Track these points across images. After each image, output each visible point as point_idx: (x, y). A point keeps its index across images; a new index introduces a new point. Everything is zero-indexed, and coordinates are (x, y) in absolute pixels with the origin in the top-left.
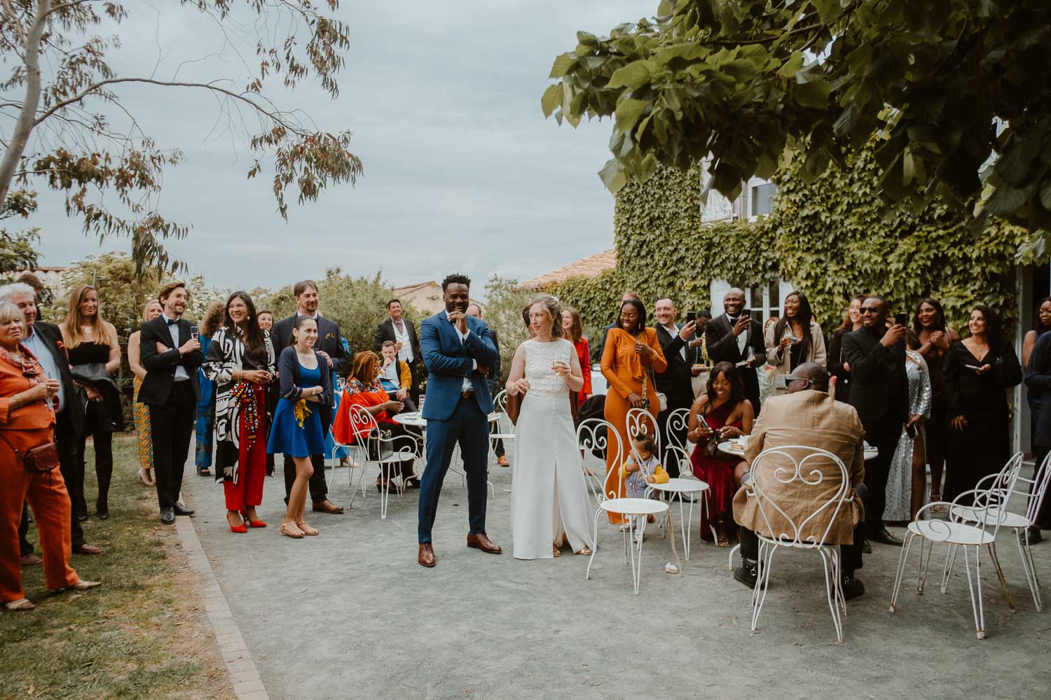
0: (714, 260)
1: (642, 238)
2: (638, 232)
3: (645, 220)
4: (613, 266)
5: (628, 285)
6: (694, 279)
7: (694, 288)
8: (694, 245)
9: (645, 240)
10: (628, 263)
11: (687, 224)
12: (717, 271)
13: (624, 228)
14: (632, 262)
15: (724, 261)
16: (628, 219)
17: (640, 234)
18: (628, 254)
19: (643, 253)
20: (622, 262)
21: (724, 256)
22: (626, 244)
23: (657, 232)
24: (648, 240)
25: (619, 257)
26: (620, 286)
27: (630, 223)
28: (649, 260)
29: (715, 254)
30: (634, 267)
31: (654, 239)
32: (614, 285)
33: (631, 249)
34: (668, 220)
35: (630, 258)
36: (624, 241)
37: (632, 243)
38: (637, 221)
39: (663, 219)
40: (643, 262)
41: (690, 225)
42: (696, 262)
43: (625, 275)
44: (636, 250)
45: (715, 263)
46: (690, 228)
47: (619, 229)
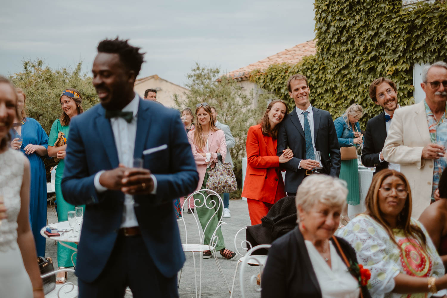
0: (416, 43)
1: (342, 24)
2: (338, 18)
3: (345, 5)
4: (314, 54)
5: (329, 71)
6: (395, 63)
7: (396, 73)
8: (395, 29)
9: (345, 26)
10: (328, 49)
11: (387, 7)
12: (420, 54)
13: (324, 15)
14: (332, 49)
15: (427, 43)
16: (328, 6)
17: (340, 20)
18: (328, 40)
19: (343, 39)
20: (322, 49)
21: (427, 39)
22: (326, 31)
23: (357, 17)
24: (348, 25)
25: (319, 44)
26: (321, 72)
27: (330, 10)
28: (349, 46)
29: (417, 36)
30: (335, 54)
31: (354, 25)
32: (315, 72)
33: (331, 35)
34: (368, 4)
35: (330, 44)
36: (324, 28)
37: (332, 29)
38: (337, 7)
39: (363, 3)
40: (344, 48)
41: (391, 8)
42: (398, 46)
43: (325, 62)
44: (336, 37)
45: (417, 46)
46: (391, 11)
47: (319, 16)
